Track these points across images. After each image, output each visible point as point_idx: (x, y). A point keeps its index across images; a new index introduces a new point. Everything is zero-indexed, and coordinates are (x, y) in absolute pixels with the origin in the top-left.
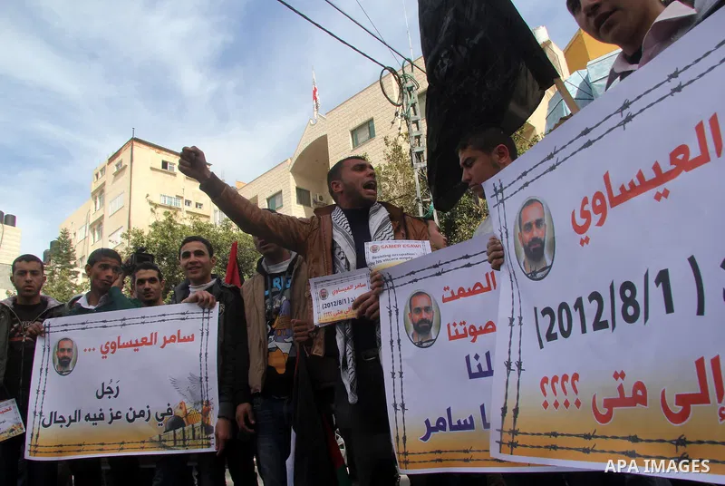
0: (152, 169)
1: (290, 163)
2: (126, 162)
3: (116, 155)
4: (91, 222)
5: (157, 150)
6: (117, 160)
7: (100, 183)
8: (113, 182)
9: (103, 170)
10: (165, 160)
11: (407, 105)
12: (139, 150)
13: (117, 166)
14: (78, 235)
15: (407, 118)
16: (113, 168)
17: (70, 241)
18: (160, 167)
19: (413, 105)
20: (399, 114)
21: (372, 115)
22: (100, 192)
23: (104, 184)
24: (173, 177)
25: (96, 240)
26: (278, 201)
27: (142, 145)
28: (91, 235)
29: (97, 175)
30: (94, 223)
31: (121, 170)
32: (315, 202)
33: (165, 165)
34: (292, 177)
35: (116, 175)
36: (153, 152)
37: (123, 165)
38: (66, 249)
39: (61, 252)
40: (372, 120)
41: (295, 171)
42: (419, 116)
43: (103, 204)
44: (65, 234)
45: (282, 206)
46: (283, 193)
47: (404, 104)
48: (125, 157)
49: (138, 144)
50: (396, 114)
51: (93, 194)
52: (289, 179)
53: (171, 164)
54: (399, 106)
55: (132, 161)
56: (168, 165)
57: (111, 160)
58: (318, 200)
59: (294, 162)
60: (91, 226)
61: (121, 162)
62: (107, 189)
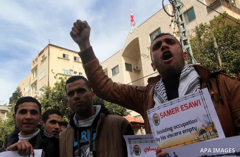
0: (58, 58)
1: (122, 52)
2: (47, 55)
3: (42, 52)
4: (32, 83)
5: (60, 49)
6: (42, 55)
7: (35, 65)
8: (41, 65)
9: (36, 60)
10: (64, 53)
11: (178, 16)
12: (52, 49)
13: (43, 57)
14: (26, 89)
15: (178, 23)
16: (41, 58)
17: (21, 93)
18: (62, 56)
19: (181, 16)
20: (174, 21)
21: (160, 26)
22: (35, 70)
23: (37, 66)
24: (68, 61)
25: (34, 91)
26: (117, 70)
27: (53, 47)
28: (32, 89)
29: (34, 62)
30: (33, 84)
31: (44, 59)
32: (134, 70)
33: (64, 56)
34: (122, 58)
35: (42, 61)
36: (58, 50)
37: (45, 57)
38: (19, 96)
39: (17, 98)
40: (159, 28)
41: (124, 55)
42: (184, 21)
43: (36, 75)
44: (19, 89)
45: (119, 72)
46: (119, 66)
47: (176, 16)
48: (46, 53)
49: (52, 47)
50: (172, 21)
51: (32, 70)
52: (121, 59)
53: (67, 55)
54: (173, 17)
55: (49, 54)
56: (66, 56)
57: (40, 55)
58: (136, 69)
59: (123, 51)
60: (32, 85)
61: (44, 55)
62: (38, 68)
